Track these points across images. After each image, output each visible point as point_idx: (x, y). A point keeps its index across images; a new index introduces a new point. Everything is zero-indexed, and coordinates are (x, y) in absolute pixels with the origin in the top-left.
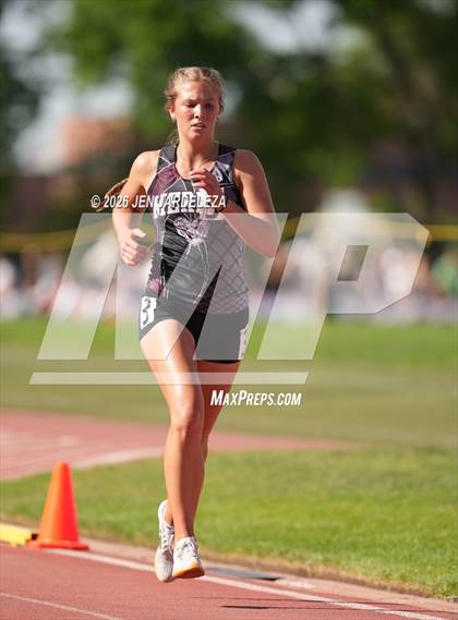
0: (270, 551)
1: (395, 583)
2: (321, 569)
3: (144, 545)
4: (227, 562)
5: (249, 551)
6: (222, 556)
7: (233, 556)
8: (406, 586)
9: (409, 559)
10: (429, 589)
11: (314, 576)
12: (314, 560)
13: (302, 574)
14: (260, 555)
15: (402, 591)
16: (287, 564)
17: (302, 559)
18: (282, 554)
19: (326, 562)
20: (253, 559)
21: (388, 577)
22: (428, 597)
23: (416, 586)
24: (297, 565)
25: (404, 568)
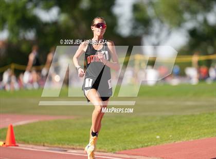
0: (64, 144)
1: (98, 149)
2: (78, 147)
3: (32, 144)
5: (59, 144)
6: (52, 146)
7: (56, 145)
8: (101, 150)
9: (101, 144)
10: (106, 151)
11: (76, 149)
12: (76, 145)
13: (73, 149)
14: (62, 144)
15: (99, 152)
16: (69, 147)
17: (73, 145)
18: (68, 144)
19: (80, 146)
20: (60, 146)
23: (103, 150)
24: (72, 147)
25: (100, 146)
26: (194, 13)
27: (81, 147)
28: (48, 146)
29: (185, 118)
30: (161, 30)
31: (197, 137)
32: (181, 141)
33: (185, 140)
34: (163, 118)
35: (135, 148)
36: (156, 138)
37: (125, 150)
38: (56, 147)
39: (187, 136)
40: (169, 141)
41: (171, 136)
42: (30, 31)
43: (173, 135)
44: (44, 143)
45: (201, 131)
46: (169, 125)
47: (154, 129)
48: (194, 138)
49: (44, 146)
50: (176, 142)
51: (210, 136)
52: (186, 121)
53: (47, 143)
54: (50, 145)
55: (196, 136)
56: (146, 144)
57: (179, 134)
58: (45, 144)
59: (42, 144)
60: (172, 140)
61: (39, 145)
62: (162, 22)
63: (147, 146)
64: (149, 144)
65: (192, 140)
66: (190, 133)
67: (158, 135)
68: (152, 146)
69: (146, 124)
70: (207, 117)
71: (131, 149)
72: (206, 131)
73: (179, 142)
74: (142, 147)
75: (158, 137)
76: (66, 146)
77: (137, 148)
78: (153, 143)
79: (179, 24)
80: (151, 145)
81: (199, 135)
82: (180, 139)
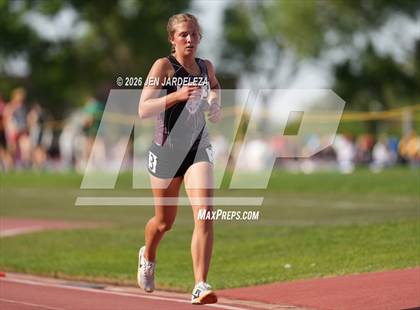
0: (98, 275)
1: (167, 286)
2: (126, 282)
3: (31, 274)
4: (76, 280)
5: (87, 274)
6: (74, 277)
7: (80, 277)
8: (173, 288)
9: (172, 276)
11: (123, 285)
12: (123, 277)
13: (116, 285)
14: (95, 276)
15: (170, 291)
16: (108, 280)
17: (116, 277)
18: (106, 276)
19: (129, 278)
20: (90, 278)
21: (162, 284)
22: (185, 293)
23: (178, 288)
24: (114, 280)
25: (171, 280)
26: (347, 31)
27: (131, 282)
28: (65, 279)
29: (339, 232)
30: (278, 63)
31: (366, 268)
32: (334, 275)
33: (342, 272)
34: (294, 231)
35: (242, 286)
36: (283, 267)
37: (222, 289)
38: (81, 280)
39: (347, 266)
40: (311, 274)
41: (313, 265)
42: (15, 57)
43: (317, 264)
44: (56, 272)
45: (375, 256)
46: (308, 245)
47: (278, 250)
48: (361, 270)
49: (56, 277)
50: (325, 277)
51: (392, 267)
52: (342, 236)
53: (63, 271)
54: (68, 277)
55: (364, 266)
56: (264, 280)
57: (330, 260)
58: (60, 274)
59: (53, 274)
60: (316, 272)
61: (47, 276)
62: (281, 48)
63: (266, 282)
64: (271, 278)
65: (356, 274)
66: (352, 259)
67: (286, 262)
68: (276, 283)
69: (262, 242)
70: (384, 230)
71: (234, 287)
72: (383, 256)
73: (330, 276)
74: (256, 284)
75: (288, 266)
76: (101, 279)
77: (247, 285)
78: (277, 278)
79: (315, 52)
80: (274, 281)
81: (372, 264)
82: (332, 272)
